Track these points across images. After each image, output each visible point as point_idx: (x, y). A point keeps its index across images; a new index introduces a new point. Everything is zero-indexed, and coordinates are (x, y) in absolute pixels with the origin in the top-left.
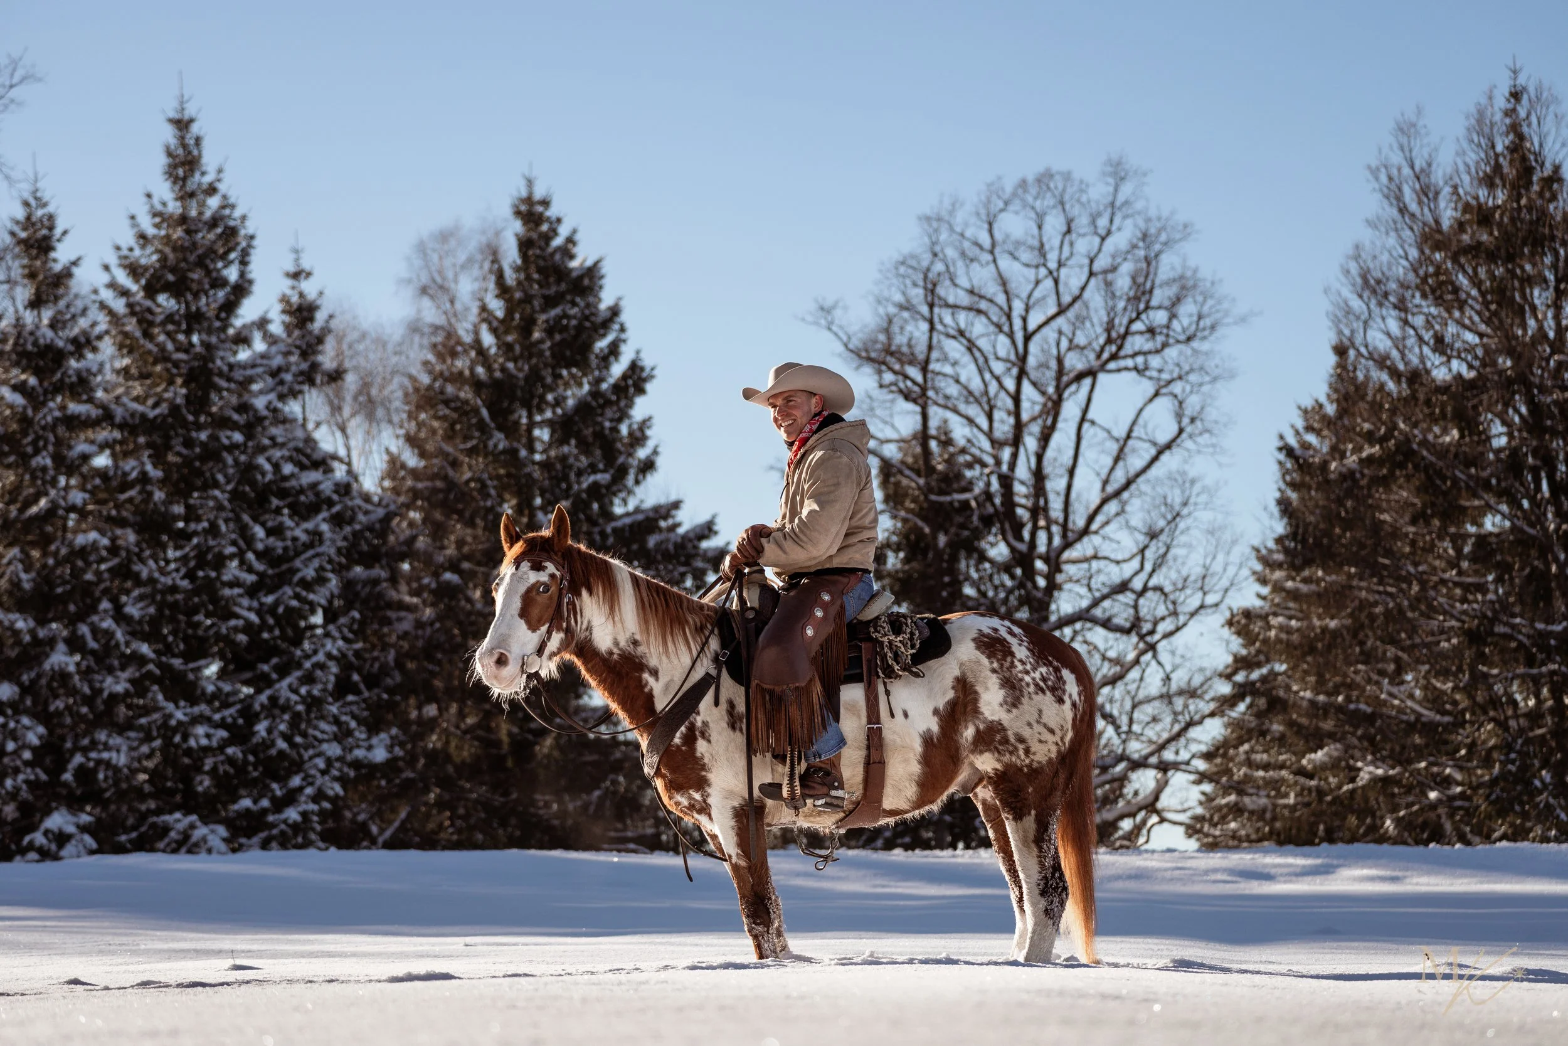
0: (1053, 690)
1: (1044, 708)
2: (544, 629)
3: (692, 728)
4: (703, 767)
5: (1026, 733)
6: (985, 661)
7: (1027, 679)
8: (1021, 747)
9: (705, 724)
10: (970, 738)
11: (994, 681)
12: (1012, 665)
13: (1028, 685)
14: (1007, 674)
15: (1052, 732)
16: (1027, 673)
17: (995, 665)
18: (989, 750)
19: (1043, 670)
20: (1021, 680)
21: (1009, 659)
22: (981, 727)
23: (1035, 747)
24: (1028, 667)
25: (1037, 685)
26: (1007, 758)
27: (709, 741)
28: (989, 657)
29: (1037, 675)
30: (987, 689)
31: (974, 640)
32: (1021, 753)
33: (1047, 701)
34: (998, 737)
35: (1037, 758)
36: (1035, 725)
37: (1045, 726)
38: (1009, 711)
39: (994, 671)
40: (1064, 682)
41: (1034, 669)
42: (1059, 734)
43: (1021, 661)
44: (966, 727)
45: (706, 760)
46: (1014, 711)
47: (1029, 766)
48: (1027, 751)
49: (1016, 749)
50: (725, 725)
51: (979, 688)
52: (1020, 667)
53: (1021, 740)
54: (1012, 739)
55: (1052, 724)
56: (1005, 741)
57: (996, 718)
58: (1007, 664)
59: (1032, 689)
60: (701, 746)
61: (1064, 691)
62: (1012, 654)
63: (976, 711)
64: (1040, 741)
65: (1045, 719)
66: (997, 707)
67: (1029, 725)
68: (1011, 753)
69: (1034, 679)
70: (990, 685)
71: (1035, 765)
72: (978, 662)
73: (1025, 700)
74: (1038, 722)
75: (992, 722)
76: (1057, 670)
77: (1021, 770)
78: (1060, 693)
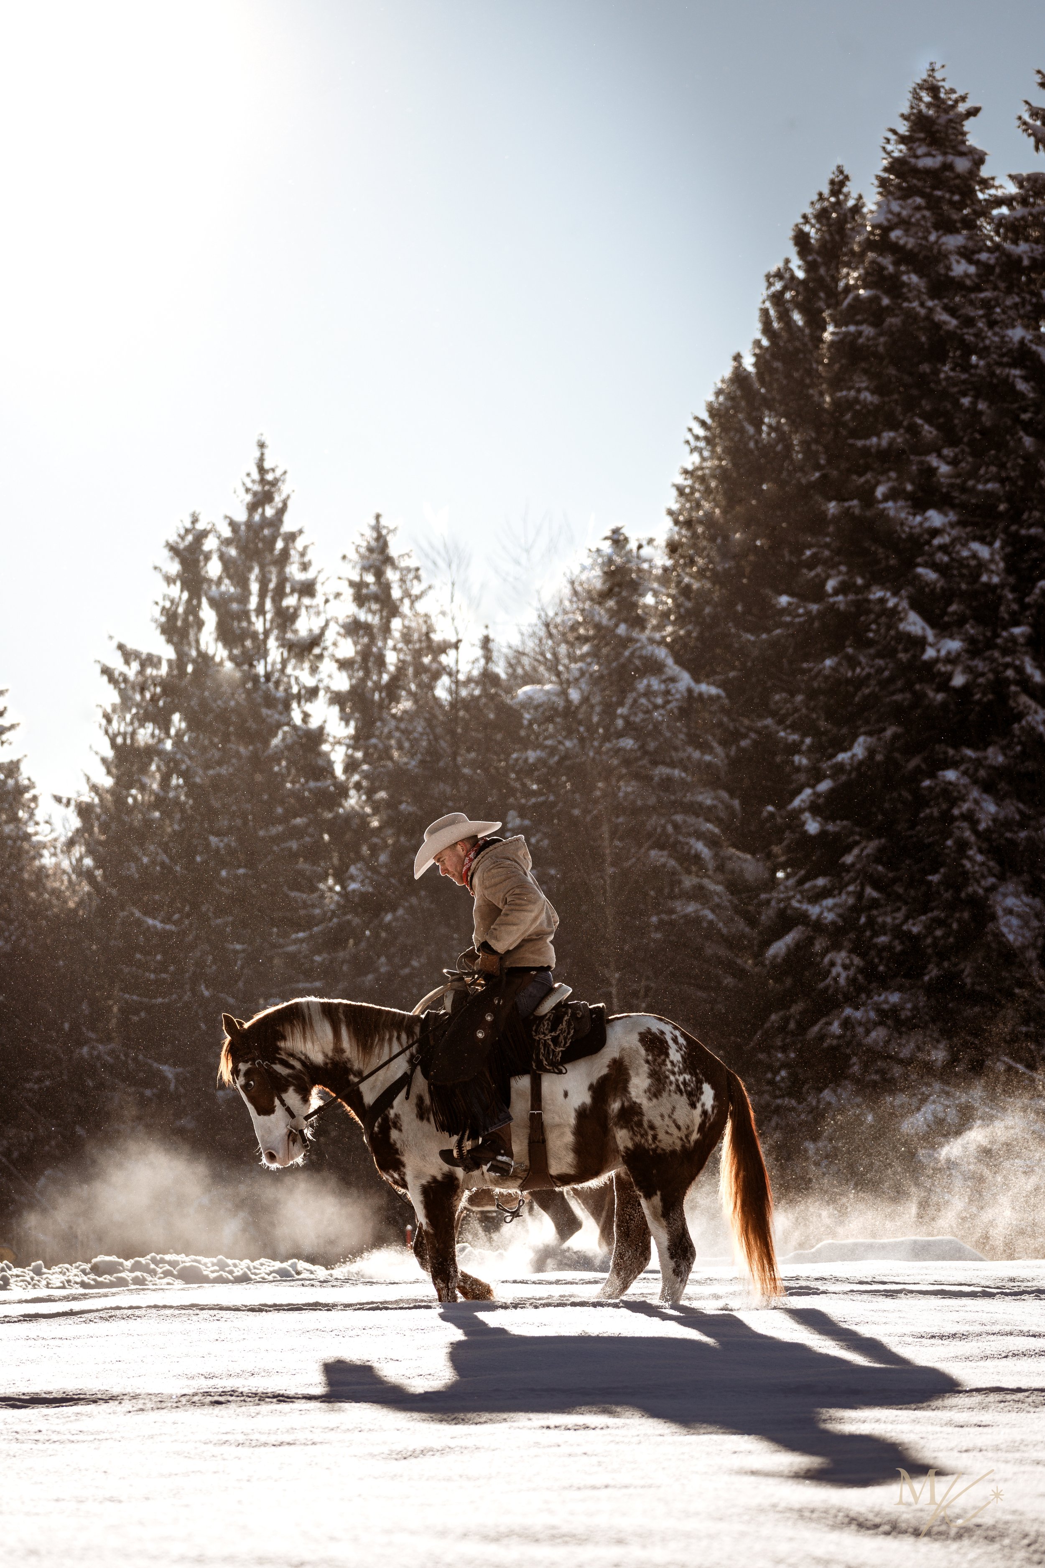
0: (690, 1095)
1: (678, 1106)
2: (277, 1102)
3: (386, 1119)
4: (396, 1151)
5: (658, 1122)
6: (643, 1052)
7: (672, 1078)
8: (651, 1133)
9: (397, 1116)
10: (616, 1111)
11: (645, 1068)
12: (664, 1063)
13: (671, 1083)
14: (657, 1069)
15: (679, 1128)
16: (674, 1073)
17: (650, 1058)
18: (626, 1127)
19: (688, 1077)
20: (667, 1077)
21: (663, 1057)
22: (626, 1104)
23: (661, 1136)
24: (676, 1069)
25: (678, 1086)
26: (638, 1139)
27: (400, 1130)
28: (647, 1050)
29: (681, 1079)
30: (637, 1074)
31: (640, 1034)
32: (650, 1138)
33: (682, 1101)
34: (636, 1119)
35: (663, 1145)
36: (667, 1118)
37: (674, 1121)
38: (650, 1099)
39: (647, 1062)
40: (702, 1093)
41: (680, 1073)
42: (684, 1131)
43: (672, 1062)
44: (615, 1101)
45: (398, 1146)
46: (655, 1100)
47: (655, 1150)
48: (655, 1137)
49: (646, 1134)
50: (414, 1116)
51: (632, 1073)
52: (669, 1066)
53: (652, 1127)
54: (645, 1124)
55: (681, 1123)
56: (640, 1124)
57: (638, 1101)
58: (659, 1060)
59: (673, 1087)
60: (394, 1134)
61: (699, 1100)
62: (667, 1055)
63: (625, 1090)
64: (667, 1133)
65: (675, 1116)
66: (641, 1093)
67: (662, 1116)
68: (642, 1136)
69: (677, 1080)
70: (640, 1071)
71: (659, 1151)
72: (637, 1051)
73: (665, 1095)
74: (670, 1117)
75: (635, 1103)
76: (699, 1082)
77: (647, 1151)
78: (695, 1099)
